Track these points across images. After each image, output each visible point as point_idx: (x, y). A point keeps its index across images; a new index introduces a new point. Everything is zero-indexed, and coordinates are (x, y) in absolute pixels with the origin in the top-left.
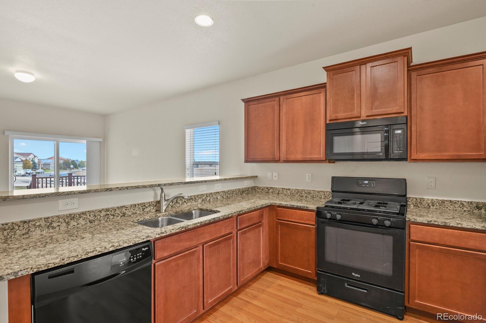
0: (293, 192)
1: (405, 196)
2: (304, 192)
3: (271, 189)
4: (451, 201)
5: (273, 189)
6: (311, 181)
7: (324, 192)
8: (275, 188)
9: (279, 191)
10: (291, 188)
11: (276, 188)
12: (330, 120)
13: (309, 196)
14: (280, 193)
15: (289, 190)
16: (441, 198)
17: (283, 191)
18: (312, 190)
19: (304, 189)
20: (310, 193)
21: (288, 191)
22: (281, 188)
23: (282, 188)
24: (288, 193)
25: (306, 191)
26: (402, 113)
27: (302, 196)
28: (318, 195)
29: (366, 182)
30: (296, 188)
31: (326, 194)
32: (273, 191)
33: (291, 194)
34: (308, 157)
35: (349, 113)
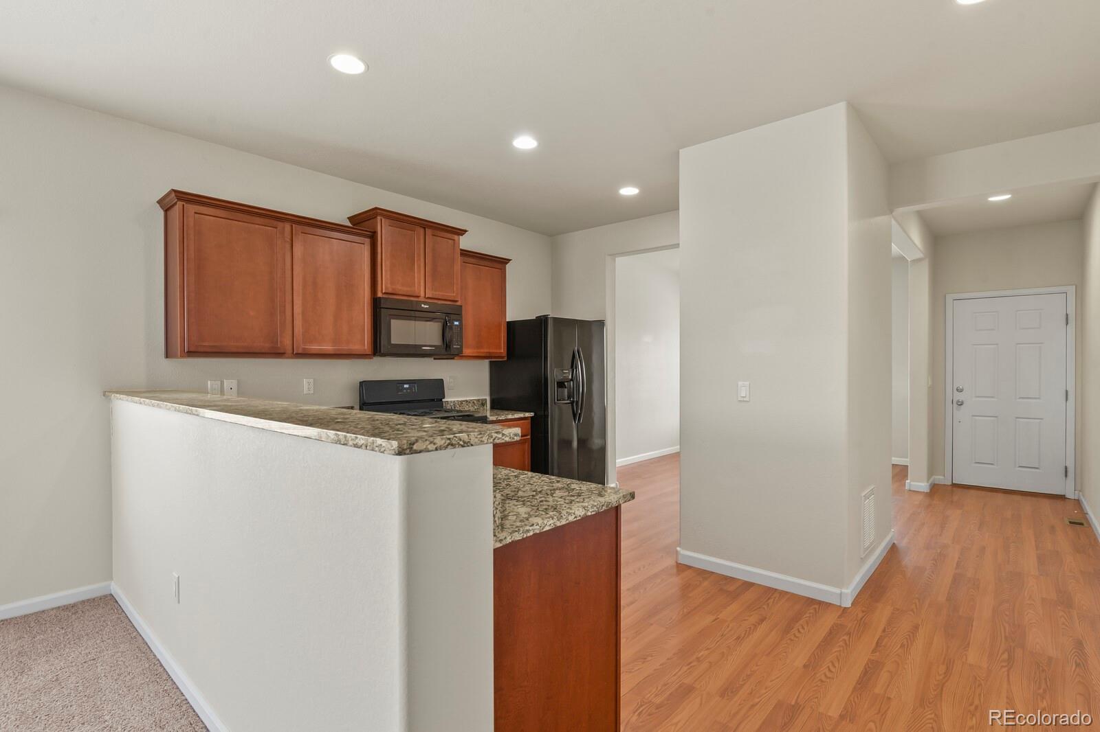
1: (441, 400)
4: (467, 401)
6: (312, 392)
12: (386, 294)
16: (460, 399)
26: (456, 301)
29: (406, 386)
34: (345, 348)
35: (409, 288)
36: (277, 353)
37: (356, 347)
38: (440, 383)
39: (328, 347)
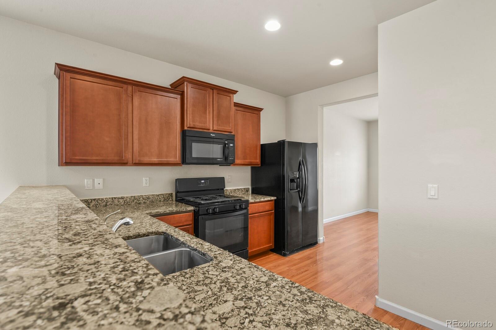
0: (128, 200)
1: (223, 189)
2: (141, 199)
3: (93, 201)
4: (238, 189)
5: (97, 201)
6: (148, 185)
7: (163, 195)
8: (100, 199)
9: (107, 203)
10: (125, 196)
11: (102, 199)
12: (189, 127)
13: (148, 202)
14: (108, 204)
15: (123, 199)
16: (234, 188)
17: (113, 201)
18: (151, 195)
19: (142, 195)
20: (148, 198)
21: (121, 200)
22: (110, 198)
23: (112, 198)
24: (121, 202)
25: (145, 197)
26: (232, 132)
27: (140, 203)
28: (157, 198)
29: (203, 181)
30: (132, 195)
31: (165, 196)
32: (97, 203)
33: (126, 203)
34: (164, 160)
35: (203, 125)
36: (123, 163)
37: (172, 160)
38: (222, 179)
39: (155, 160)
